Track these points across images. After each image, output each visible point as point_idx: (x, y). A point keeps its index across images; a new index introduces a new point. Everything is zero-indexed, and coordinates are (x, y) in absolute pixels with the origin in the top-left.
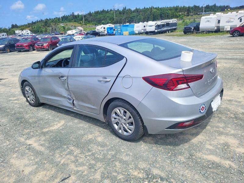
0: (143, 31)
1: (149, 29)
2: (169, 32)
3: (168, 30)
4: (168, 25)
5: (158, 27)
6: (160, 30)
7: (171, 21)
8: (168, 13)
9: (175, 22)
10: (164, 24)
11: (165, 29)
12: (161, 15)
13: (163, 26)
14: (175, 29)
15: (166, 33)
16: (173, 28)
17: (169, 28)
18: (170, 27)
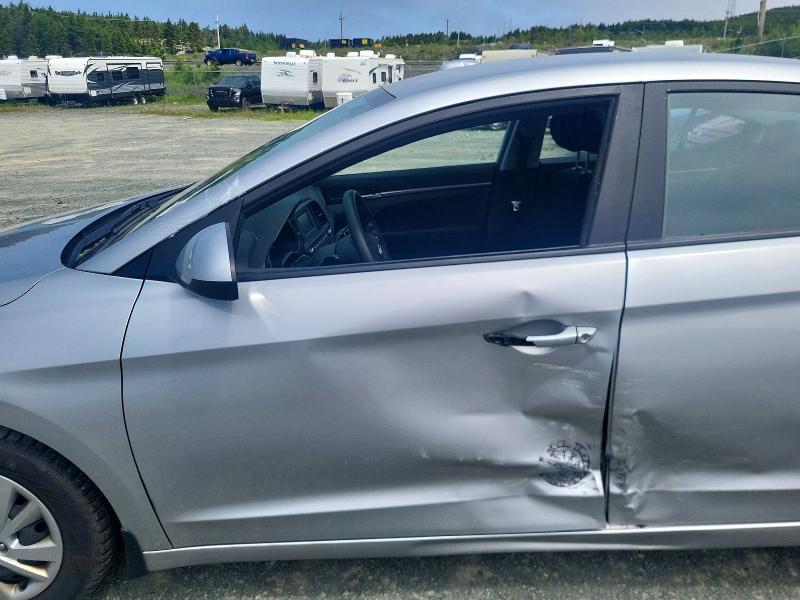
0: (28, 91)
1: (58, 85)
2: (140, 102)
3: (138, 95)
4: (133, 74)
5: (97, 78)
6: (106, 91)
7: (144, 63)
8: (98, 36)
9: (158, 67)
10: (119, 72)
11: (127, 88)
12: (71, 38)
13: (117, 77)
14: (160, 93)
15: (132, 103)
16: (154, 86)
17: (140, 88)
18: (144, 83)
